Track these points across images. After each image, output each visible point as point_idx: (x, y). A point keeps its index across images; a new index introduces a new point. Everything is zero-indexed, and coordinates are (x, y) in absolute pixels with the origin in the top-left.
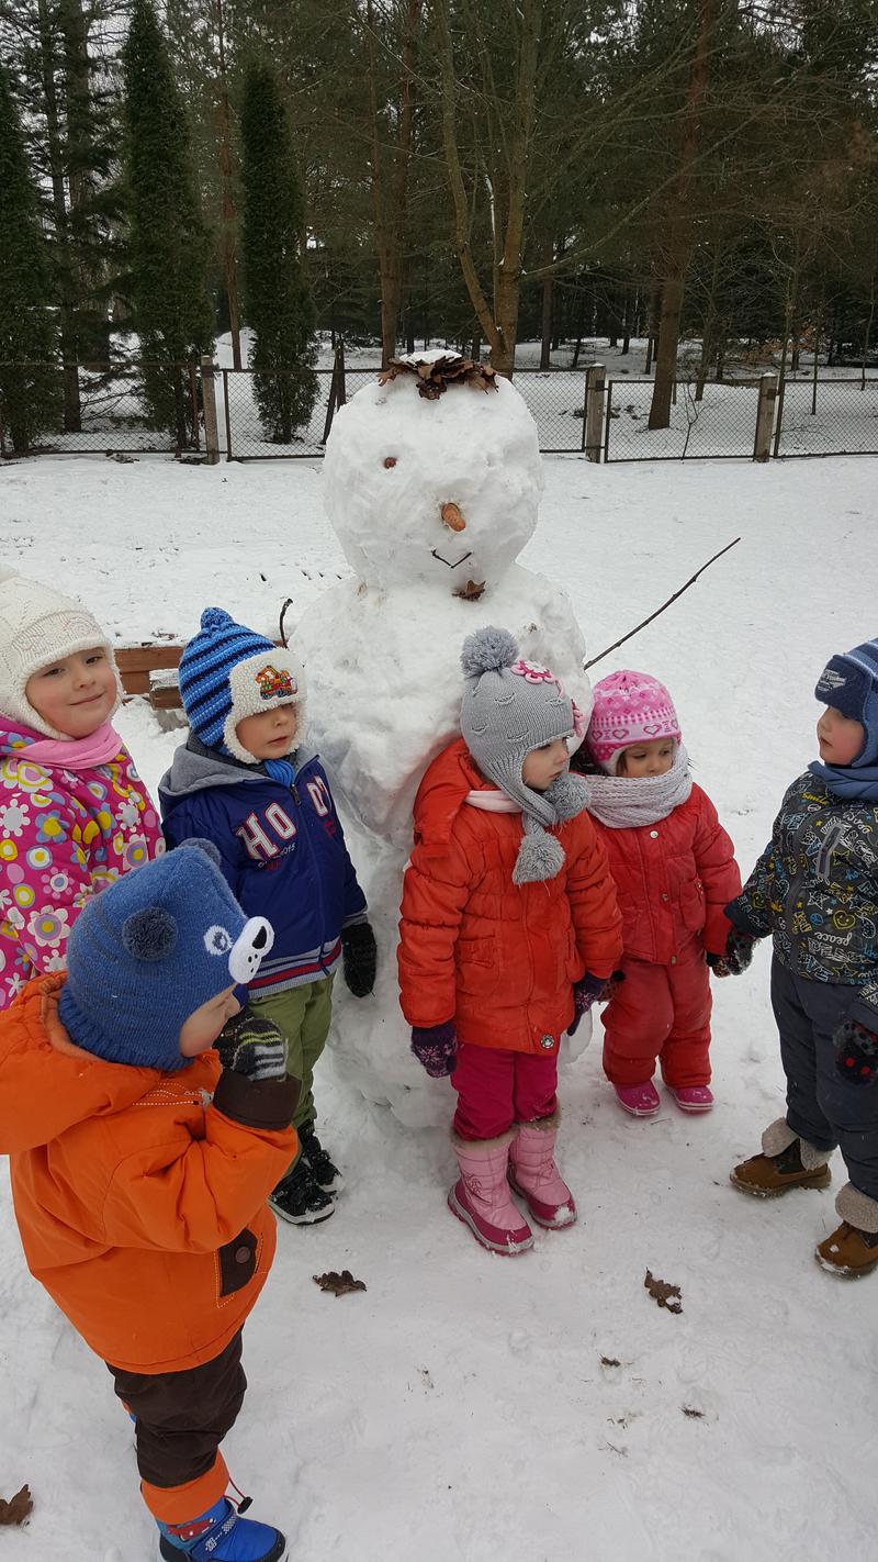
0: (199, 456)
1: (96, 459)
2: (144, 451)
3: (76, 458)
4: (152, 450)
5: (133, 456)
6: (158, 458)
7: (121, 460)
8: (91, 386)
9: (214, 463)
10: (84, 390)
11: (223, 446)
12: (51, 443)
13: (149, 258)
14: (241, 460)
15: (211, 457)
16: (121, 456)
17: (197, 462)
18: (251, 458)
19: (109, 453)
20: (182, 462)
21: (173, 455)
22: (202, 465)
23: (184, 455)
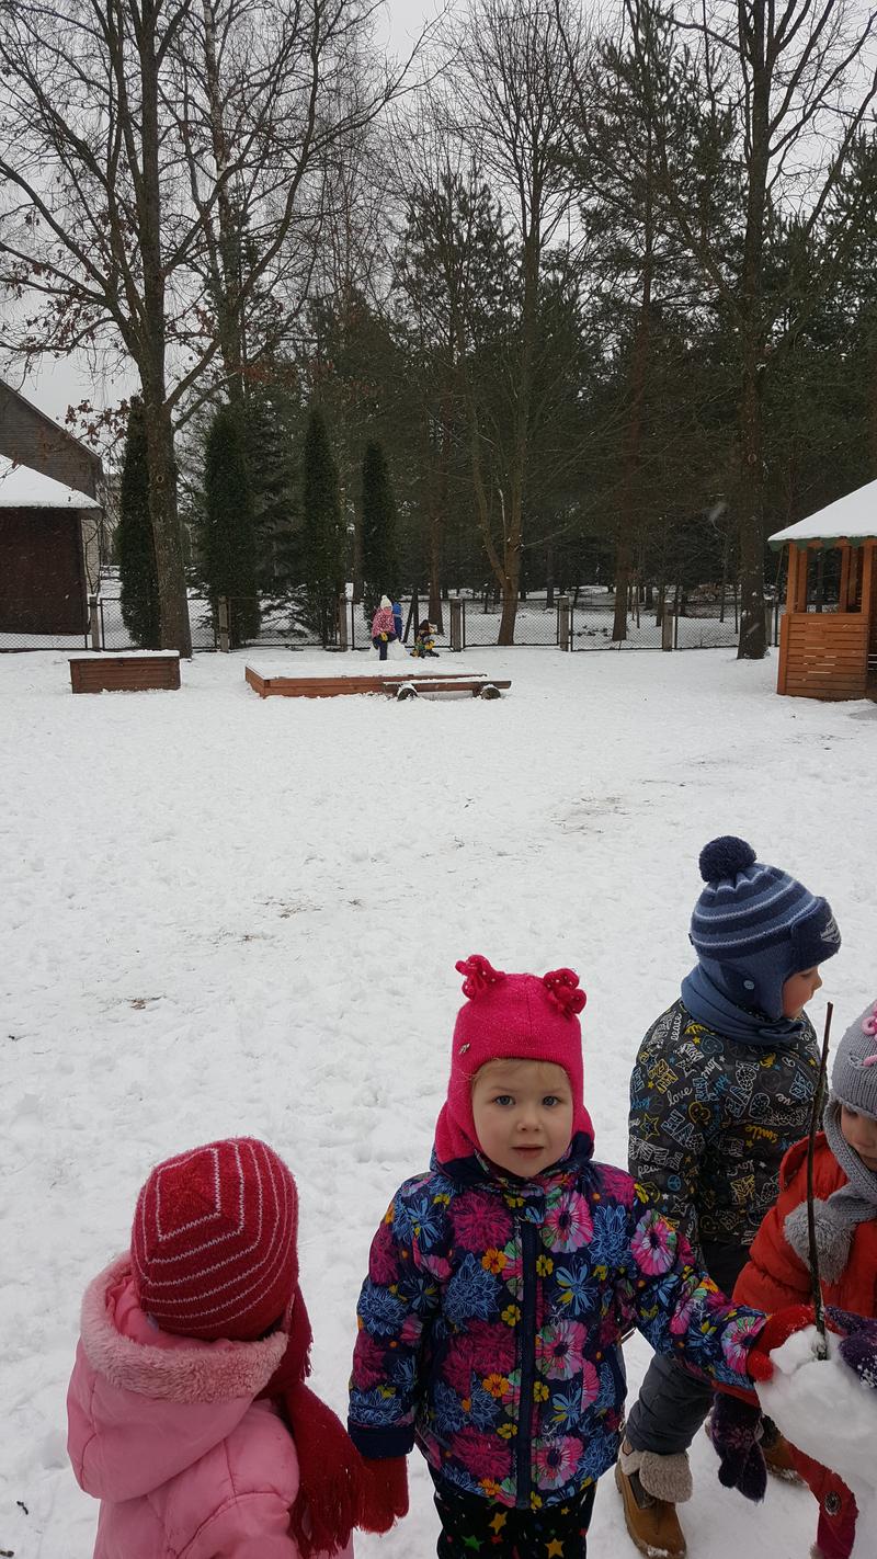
0: (336, 648)
2: (308, 645)
4: (311, 645)
6: (315, 649)
9: (345, 651)
10: (262, 615)
11: (350, 642)
14: (359, 649)
15: (343, 648)
17: (335, 650)
20: (328, 650)
21: (322, 647)
22: (338, 652)
23: (329, 647)
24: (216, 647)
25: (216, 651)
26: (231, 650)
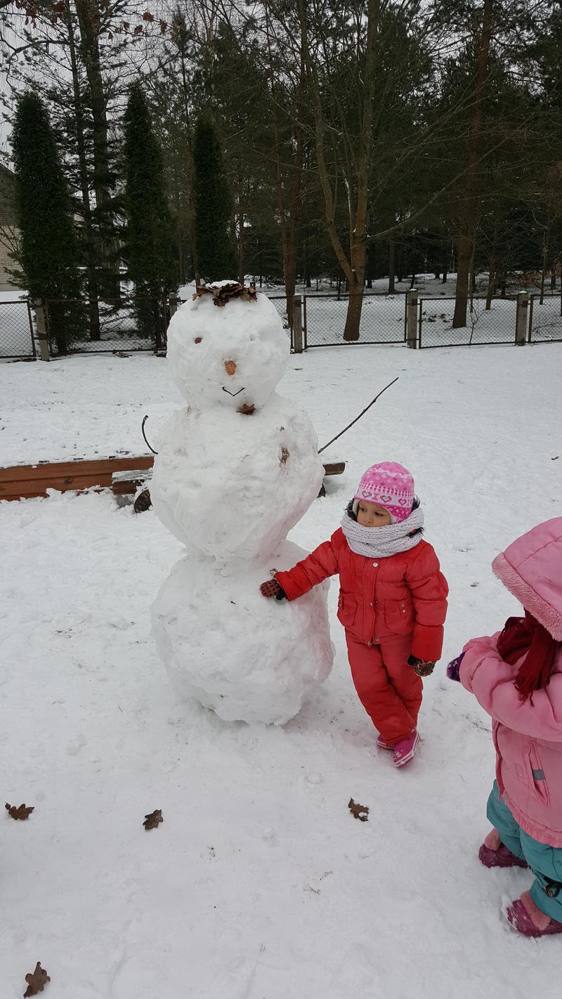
1: (106, 356)
3: (94, 355)
5: (128, 353)
6: (144, 354)
7: (122, 356)
8: (107, 313)
10: (102, 315)
12: (80, 347)
13: (139, 236)
16: (122, 354)
19: (114, 352)
23: (160, 352)
24: (35, 355)
25: (35, 360)
26: (53, 357)
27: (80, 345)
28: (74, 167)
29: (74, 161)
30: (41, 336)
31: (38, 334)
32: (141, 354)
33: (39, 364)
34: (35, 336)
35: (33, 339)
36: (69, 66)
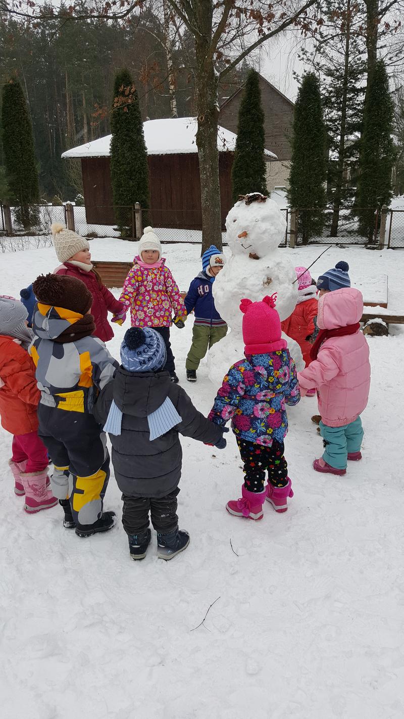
0: (375, 246)
1: (331, 246)
2: (352, 244)
4: (356, 244)
5: (347, 245)
6: (357, 247)
7: (342, 247)
9: (381, 249)
11: (386, 242)
12: (318, 240)
13: (367, 166)
14: (393, 248)
15: (381, 247)
16: (341, 246)
17: (373, 249)
18: (398, 248)
19: (337, 244)
20: (367, 249)
21: (364, 246)
22: (375, 250)
23: (369, 246)
24: (286, 244)
25: (286, 247)
26: (297, 245)
27: (318, 239)
28: (336, 120)
29: (336, 116)
30: (292, 232)
31: (291, 230)
32: (354, 247)
33: (288, 249)
34: (288, 232)
35: (287, 233)
36: (344, 53)
